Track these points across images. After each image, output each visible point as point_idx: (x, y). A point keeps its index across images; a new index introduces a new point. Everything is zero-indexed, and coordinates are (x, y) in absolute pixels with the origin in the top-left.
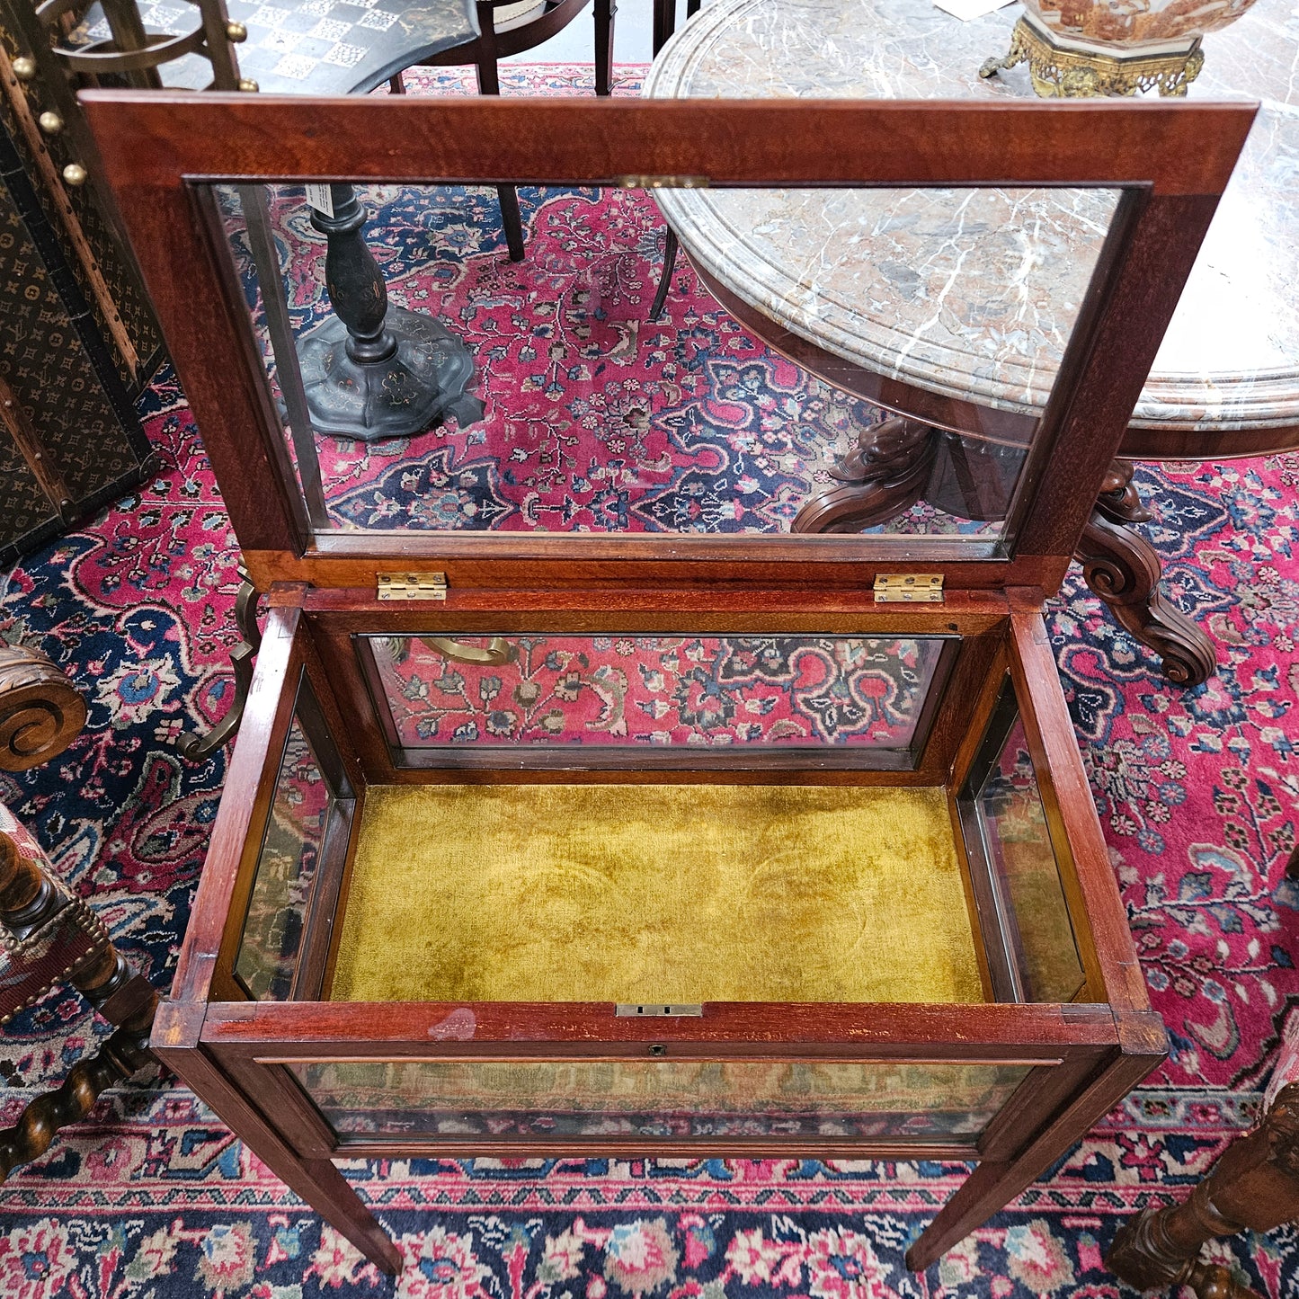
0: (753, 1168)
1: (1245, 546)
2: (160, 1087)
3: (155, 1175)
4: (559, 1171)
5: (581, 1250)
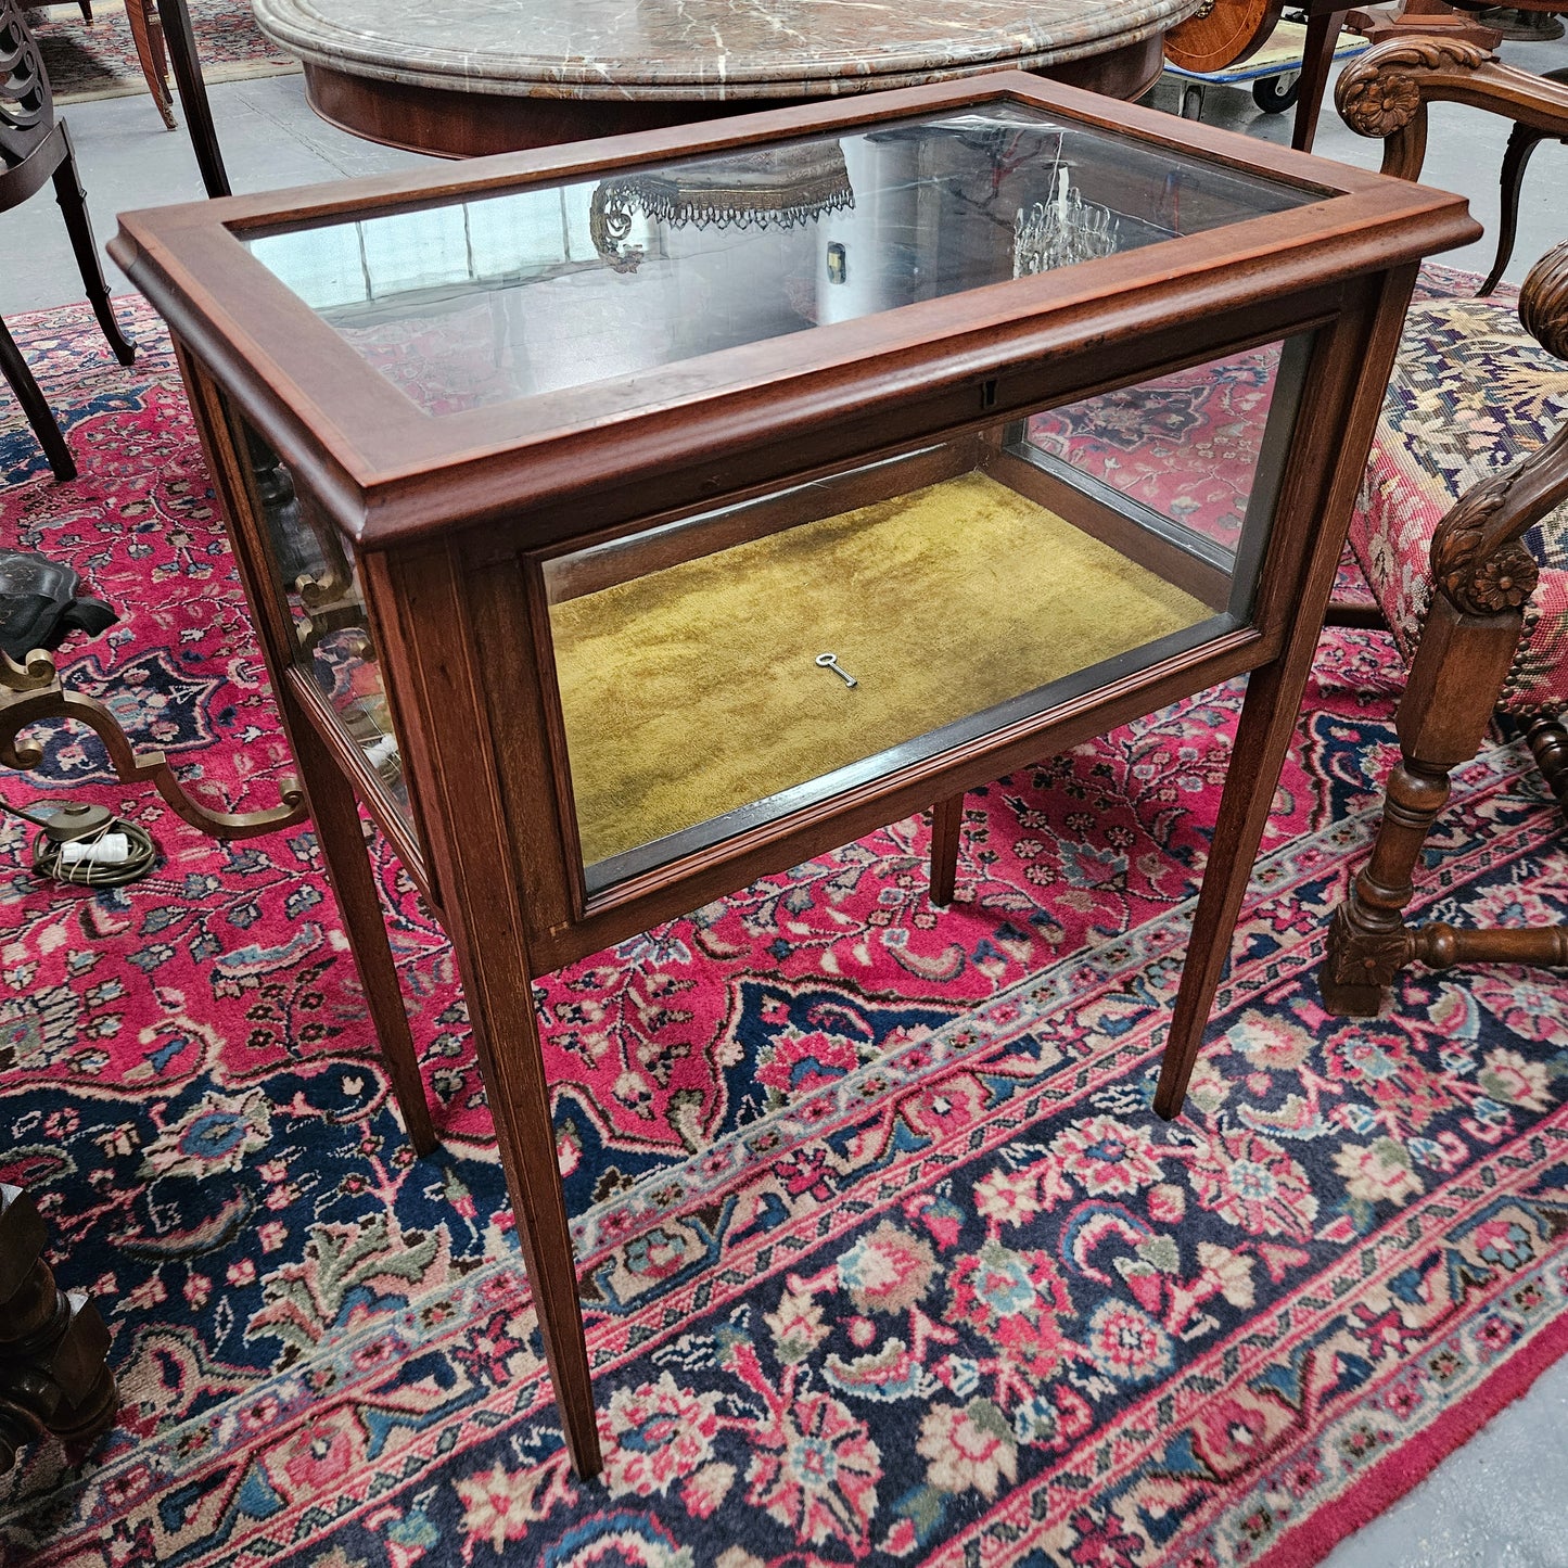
0: (947, 1120)
2: (79, 1476)
4: (731, 1245)
5: (816, 1304)
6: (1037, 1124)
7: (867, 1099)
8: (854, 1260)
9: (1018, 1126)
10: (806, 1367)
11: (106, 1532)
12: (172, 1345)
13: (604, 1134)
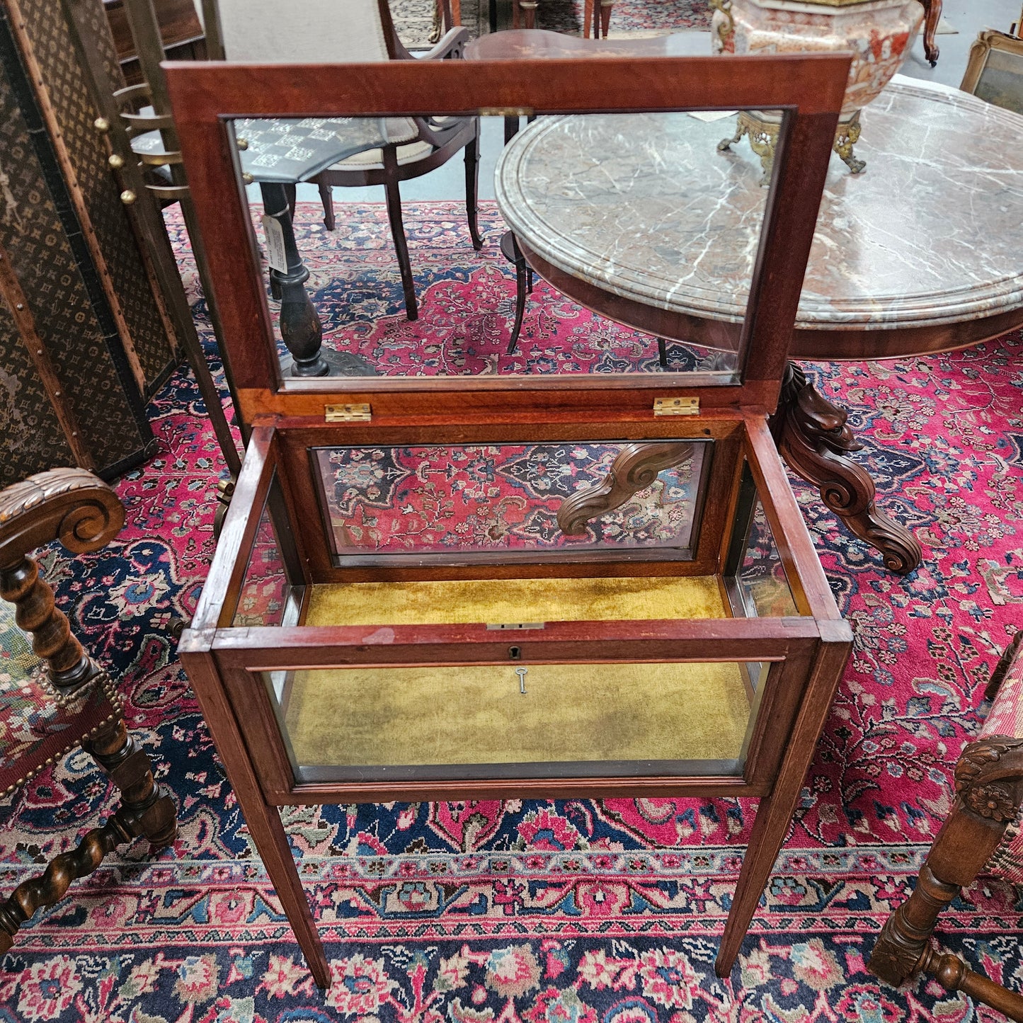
0: (597, 907)
1: (939, 484)
2: (149, 861)
3: (143, 922)
4: (449, 912)
5: (467, 968)
6: (643, 937)
7: (564, 871)
8: (501, 955)
9: (632, 932)
10: (443, 997)
11: (144, 892)
12: (209, 822)
13: (431, 817)
